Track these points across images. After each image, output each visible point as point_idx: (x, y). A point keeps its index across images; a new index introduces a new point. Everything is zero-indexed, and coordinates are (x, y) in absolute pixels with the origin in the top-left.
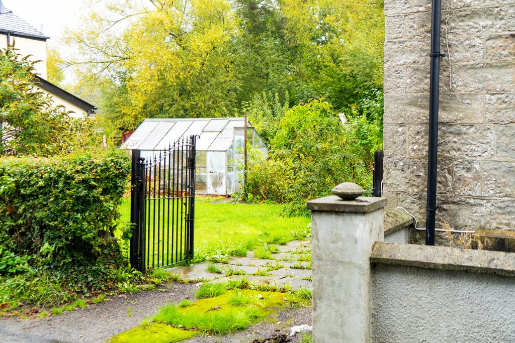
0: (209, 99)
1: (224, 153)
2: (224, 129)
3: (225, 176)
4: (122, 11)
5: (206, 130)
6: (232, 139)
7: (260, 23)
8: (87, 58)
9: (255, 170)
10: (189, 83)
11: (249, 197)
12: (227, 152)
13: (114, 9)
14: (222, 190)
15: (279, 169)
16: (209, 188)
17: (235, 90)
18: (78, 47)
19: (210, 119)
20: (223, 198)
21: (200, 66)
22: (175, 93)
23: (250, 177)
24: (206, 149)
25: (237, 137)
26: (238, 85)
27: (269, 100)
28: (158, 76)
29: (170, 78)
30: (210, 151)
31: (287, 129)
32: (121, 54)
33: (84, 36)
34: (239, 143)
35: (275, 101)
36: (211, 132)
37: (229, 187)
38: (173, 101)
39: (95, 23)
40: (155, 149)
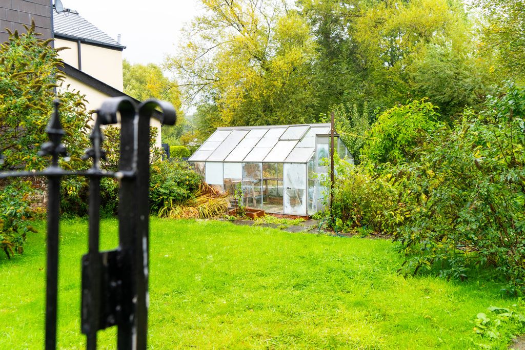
0: (290, 115)
1: (305, 165)
2: (303, 137)
3: (305, 194)
4: (215, 40)
5: (283, 139)
6: (314, 149)
7: (335, 49)
8: (184, 81)
9: (345, 189)
10: (272, 100)
11: (337, 223)
12: (308, 164)
13: (207, 38)
14: (301, 210)
15: (378, 187)
16: (286, 207)
17: (313, 106)
18: (178, 72)
19: (288, 126)
20: (303, 220)
21: (281, 85)
22: (260, 109)
23: (337, 196)
24: (282, 161)
25: (320, 146)
26: (316, 102)
27: (347, 112)
28: (244, 93)
29: (255, 96)
30: (288, 163)
31: (382, 135)
32: (214, 78)
33: (183, 62)
34: (321, 154)
35: (353, 112)
36: (289, 140)
37: (310, 205)
38: (257, 116)
39: (191, 51)
40: (226, 160)
